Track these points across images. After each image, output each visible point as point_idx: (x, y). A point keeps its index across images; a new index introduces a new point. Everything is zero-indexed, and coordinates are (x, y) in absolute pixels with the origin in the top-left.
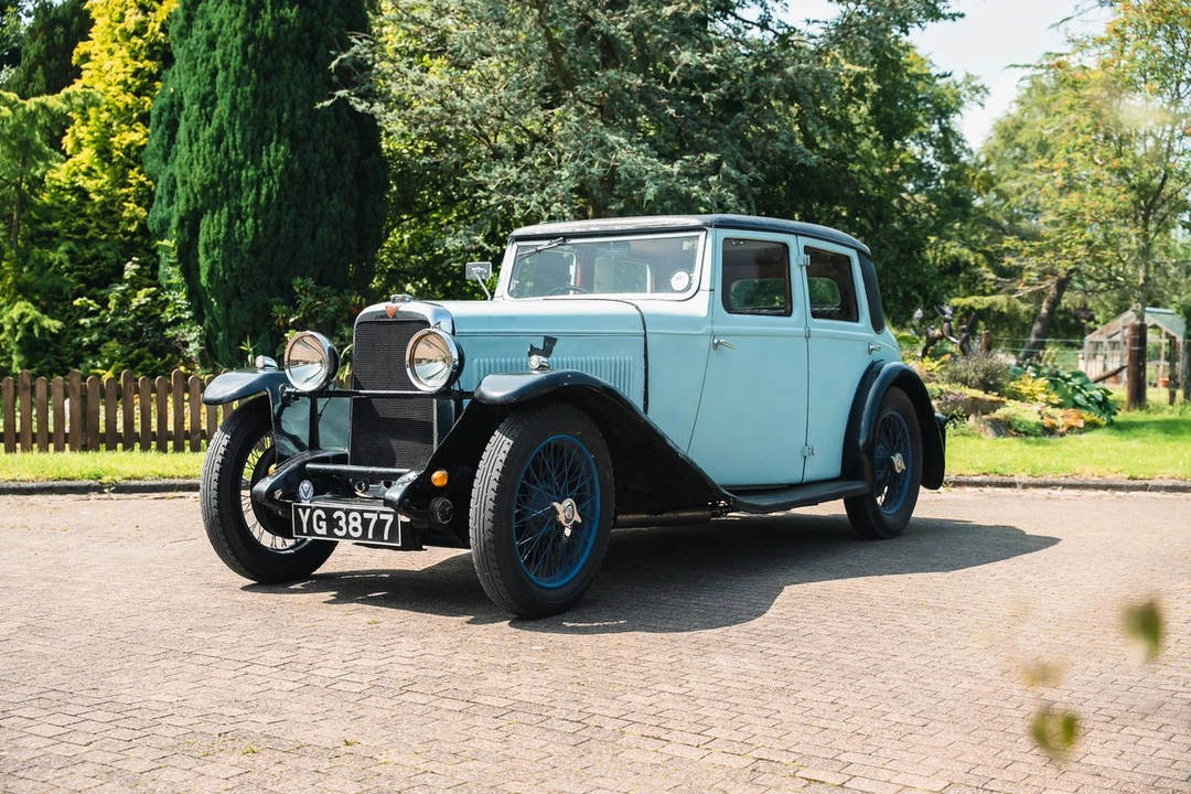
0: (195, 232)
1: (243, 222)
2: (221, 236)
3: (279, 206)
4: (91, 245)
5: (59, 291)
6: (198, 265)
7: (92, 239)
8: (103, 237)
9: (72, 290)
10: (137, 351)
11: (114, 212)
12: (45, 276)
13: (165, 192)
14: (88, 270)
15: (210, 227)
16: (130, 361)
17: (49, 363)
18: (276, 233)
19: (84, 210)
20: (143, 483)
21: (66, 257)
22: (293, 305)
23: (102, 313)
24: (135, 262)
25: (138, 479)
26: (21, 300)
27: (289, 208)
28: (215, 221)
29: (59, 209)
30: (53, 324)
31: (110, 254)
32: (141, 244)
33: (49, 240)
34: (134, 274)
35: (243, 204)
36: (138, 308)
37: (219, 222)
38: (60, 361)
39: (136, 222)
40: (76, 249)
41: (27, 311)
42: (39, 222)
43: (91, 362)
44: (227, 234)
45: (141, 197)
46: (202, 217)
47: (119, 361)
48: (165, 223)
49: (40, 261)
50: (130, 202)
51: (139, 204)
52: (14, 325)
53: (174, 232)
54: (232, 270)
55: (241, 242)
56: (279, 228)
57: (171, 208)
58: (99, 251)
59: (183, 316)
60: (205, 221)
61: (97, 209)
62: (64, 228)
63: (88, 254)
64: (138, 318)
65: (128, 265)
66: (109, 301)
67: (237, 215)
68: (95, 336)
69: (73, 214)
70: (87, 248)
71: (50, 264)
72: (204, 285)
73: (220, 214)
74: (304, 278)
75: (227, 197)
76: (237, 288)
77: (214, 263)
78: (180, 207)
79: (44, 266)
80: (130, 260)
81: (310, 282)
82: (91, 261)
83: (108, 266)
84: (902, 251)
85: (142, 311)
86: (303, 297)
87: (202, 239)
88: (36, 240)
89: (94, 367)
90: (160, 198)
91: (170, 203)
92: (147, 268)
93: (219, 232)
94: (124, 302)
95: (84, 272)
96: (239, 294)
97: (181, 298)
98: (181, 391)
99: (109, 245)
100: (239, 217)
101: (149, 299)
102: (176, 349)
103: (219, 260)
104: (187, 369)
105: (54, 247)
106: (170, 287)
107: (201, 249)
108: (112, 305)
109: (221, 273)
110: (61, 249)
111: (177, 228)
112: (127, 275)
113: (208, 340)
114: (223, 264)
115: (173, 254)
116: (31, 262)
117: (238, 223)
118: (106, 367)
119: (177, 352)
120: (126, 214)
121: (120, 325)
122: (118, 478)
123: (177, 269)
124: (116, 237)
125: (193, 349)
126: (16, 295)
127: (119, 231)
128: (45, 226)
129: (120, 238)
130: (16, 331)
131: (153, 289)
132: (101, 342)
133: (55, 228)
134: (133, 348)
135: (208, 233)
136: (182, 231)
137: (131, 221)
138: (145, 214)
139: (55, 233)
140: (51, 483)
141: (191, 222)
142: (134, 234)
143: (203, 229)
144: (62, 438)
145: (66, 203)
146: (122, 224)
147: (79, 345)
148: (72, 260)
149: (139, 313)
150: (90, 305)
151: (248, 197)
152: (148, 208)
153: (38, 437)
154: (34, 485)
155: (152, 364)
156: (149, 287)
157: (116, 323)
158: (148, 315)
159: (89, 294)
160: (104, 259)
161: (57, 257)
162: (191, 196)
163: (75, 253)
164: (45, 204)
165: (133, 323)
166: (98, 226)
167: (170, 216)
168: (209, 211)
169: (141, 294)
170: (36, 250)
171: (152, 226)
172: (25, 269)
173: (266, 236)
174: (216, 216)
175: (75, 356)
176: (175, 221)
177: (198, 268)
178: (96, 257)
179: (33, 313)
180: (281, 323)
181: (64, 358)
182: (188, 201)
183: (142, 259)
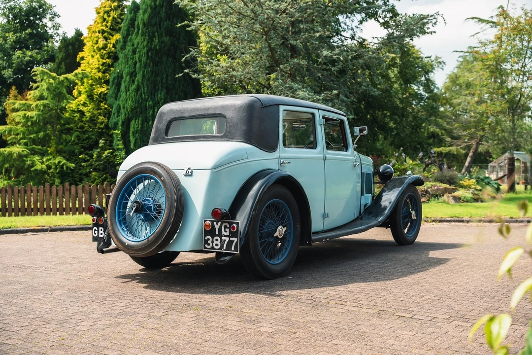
0: (128, 127)
1: (148, 123)
2: (139, 129)
4: (86, 133)
5: (73, 152)
6: (129, 140)
7: (86, 131)
8: (91, 130)
9: (79, 151)
10: (105, 176)
11: (95, 120)
12: (68, 146)
13: (116, 111)
14: (84, 143)
15: (135, 125)
16: (102, 180)
17: (69, 181)
19: (83, 119)
21: (76, 138)
23: (91, 160)
24: (103, 140)
26: (59, 156)
28: (137, 123)
29: (73, 119)
30: (72, 165)
31: (93, 137)
32: (105, 133)
33: (69, 131)
34: (103, 144)
35: (148, 116)
36: (105, 158)
37: (138, 123)
38: (74, 180)
39: (104, 124)
40: (80, 135)
41: (61, 160)
42: (65, 125)
43: (86, 180)
44: (141, 127)
45: (106, 114)
46: (131, 121)
47: (98, 180)
48: (116, 124)
49: (66, 140)
50: (101, 116)
51: (104, 117)
52: (56, 166)
53: (120, 128)
54: (144, 142)
55: (147, 131)
57: (118, 118)
58: (89, 136)
60: (132, 123)
61: (88, 119)
62: (75, 127)
63: (84, 137)
64: (105, 162)
65: (101, 141)
66: (93, 156)
68: (88, 170)
69: (78, 121)
70: (84, 134)
71: (70, 141)
72: (132, 148)
73: (139, 120)
75: (141, 113)
77: (136, 140)
78: (122, 117)
79: (67, 142)
80: (101, 139)
82: (86, 140)
83: (92, 142)
87: (131, 130)
88: (64, 132)
89: (88, 182)
90: (114, 114)
91: (118, 116)
92: (108, 142)
93: (138, 127)
94: (99, 156)
95: (83, 144)
97: (122, 154)
99: (93, 133)
100: (146, 121)
101: (109, 154)
103: (139, 138)
105: (71, 135)
106: (118, 149)
107: (131, 134)
108: (95, 157)
109: (139, 143)
110: (74, 135)
111: (121, 126)
112: (100, 145)
114: (140, 140)
115: (119, 136)
116: (62, 141)
120: (99, 121)
121: (98, 165)
123: (121, 142)
124: (96, 130)
126: (56, 154)
127: (97, 127)
128: (67, 126)
130: (57, 168)
131: (111, 150)
132: (90, 172)
133: (71, 127)
134: (103, 174)
135: (134, 127)
136: (123, 127)
137: (101, 123)
138: (107, 120)
139: (71, 129)
141: (126, 124)
142: (102, 129)
143: (132, 126)
144: (82, 209)
145: (75, 117)
146: (98, 125)
147: (81, 174)
148: (79, 139)
149: (106, 160)
150: (86, 157)
151: (150, 113)
152: (109, 118)
153: (72, 209)
156: (109, 149)
157: (96, 164)
158: (109, 161)
159: (85, 153)
160: (91, 139)
161: (72, 138)
162: (127, 113)
163: (80, 137)
164: (67, 117)
165: (103, 164)
166: (88, 126)
167: (118, 121)
168: (134, 119)
169: (106, 153)
170: (64, 136)
171: (111, 125)
174: (137, 121)
175: (80, 178)
176: (120, 123)
177: (129, 142)
178: (88, 138)
179: (64, 161)
181: (76, 179)
182: (125, 114)
183: (106, 138)
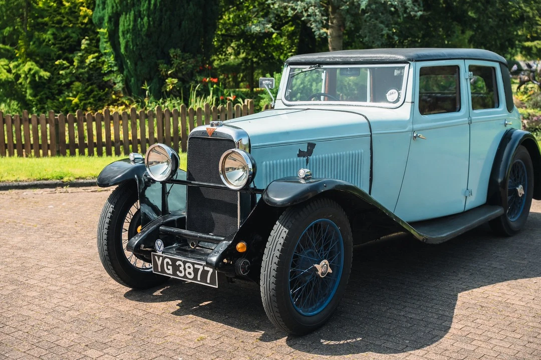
0: (117, 24)
1: (142, 19)
2: (131, 27)
3: (161, 10)
4: (65, 30)
5: (49, 55)
6: (119, 42)
7: (65, 27)
8: (71, 25)
9: (55, 54)
10: (90, 87)
11: (76, 12)
12: (42, 47)
13: (101, 2)
14: (63, 44)
15: (125, 22)
16: (87, 93)
17: (45, 94)
18: (160, 25)
19: (60, 11)
20: (85, 181)
21: (51, 37)
22: (170, 63)
23: (71, 67)
24: (87, 40)
25: (83, 178)
26: (29, 61)
27: (166, 11)
28: (128, 19)
29: (47, 10)
30: (45, 74)
31: (74, 35)
32: (90, 29)
33: (43, 27)
34: (86, 46)
35: (142, 9)
36: (90, 64)
37: (130, 19)
38: (51, 92)
39: (87, 18)
40: (57, 33)
41: (32, 67)
42: (38, 17)
43: (66, 93)
44: (134, 26)
45: (90, 4)
46: (120, 16)
47: (81, 93)
48: (101, 19)
49: (38, 39)
50: (84, 7)
51: (88, 8)
52: (26, 75)
53: (106, 25)
54: (137, 45)
55: (141, 30)
56: (161, 22)
57: (104, 11)
58: (68, 34)
59: (113, 69)
60: (122, 19)
61: (67, 10)
62: (50, 21)
63: (63, 35)
64: (90, 69)
65: (83, 41)
66: (74, 62)
67: (138, 15)
68: (68, 80)
69: (55, 13)
70: (63, 31)
71: (44, 41)
72: (123, 53)
73: (130, 15)
74: (175, 49)
75: (133, 5)
76: (140, 55)
77: (127, 42)
78: (109, 11)
79: (40, 42)
80: (84, 38)
81: (179, 51)
82: (65, 39)
83: (73, 41)
84: (500, 20)
85: (92, 65)
86: (175, 60)
87: (121, 29)
88: (37, 27)
89: (69, 96)
90: (99, 5)
91: (104, 9)
92: (94, 41)
93: (129, 25)
94: (82, 61)
95: (61, 45)
96: (141, 59)
97: (112, 59)
98: (109, 120)
99: (74, 30)
100: (140, 16)
101: (95, 60)
102: (110, 86)
103: (130, 40)
104: (116, 97)
105: (45, 31)
106: (105, 54)
107: (120, 34)
108: (76, 63)
109: (131, 47)
110: (49, 32)
111: (108, 22)
112: (83, 47)
113: (126, 82)
114: (132, 42)
115: (106, 36)
116: (34, 40)
117: (139, 20)
118: (75, 96)
119: (111, 87)
120: (82, 13)
121: (81, 73)
122: (72, 179)
123: (108, 44)
124: (77, 26)
125: (119, 86)
126: (26, 58)
127: (79, 22)
128: (40, 20)
129: (80, 27)
130: (27, 78)
131: (96, 54)
132: (71, 83)
133: (45, 21)
134: (88, 86)
135: (124, 25)
136: (110, 24)
137: (85, 17)
138: (91, 13)
139: (46, 24)
140: (36, 182)
141: (115, 19)
142: (86, 24)
143: (121, 23)
144: (46, 147)
145: (51, 7)
146: (80, 19)
147: (60, 85)
148: (55, 38)
149: (91, 66)
150: (64, 64)
151: (144, 5)
152: (93, 10)
153: (34, 146)
154: (27, 183)
155: (98, 94)
156: (94, 53)
157: (79, 72)
158: (96, 68)
159: (64, 56)
160: (72, 37)
161: (47, 37)
162: (114, 5)
163: (56, 35)
164: (40, 7)
165: (88, 72)
166: (68, 20)
167: (104, 15)
168: (124, 13)
169: (90, 57)
170: (36, 33)
171: (95, 21)
172: (31, 43)
173: (154, 27)
174: (128, 16)
175: (59, 90)
176: (106, 19)
177: (119, 44)
178: (67, 37)
179: (36, 68)
180: (164, 74)
181: (53, 91)
182: (113, 7)
183: (91, 37)
